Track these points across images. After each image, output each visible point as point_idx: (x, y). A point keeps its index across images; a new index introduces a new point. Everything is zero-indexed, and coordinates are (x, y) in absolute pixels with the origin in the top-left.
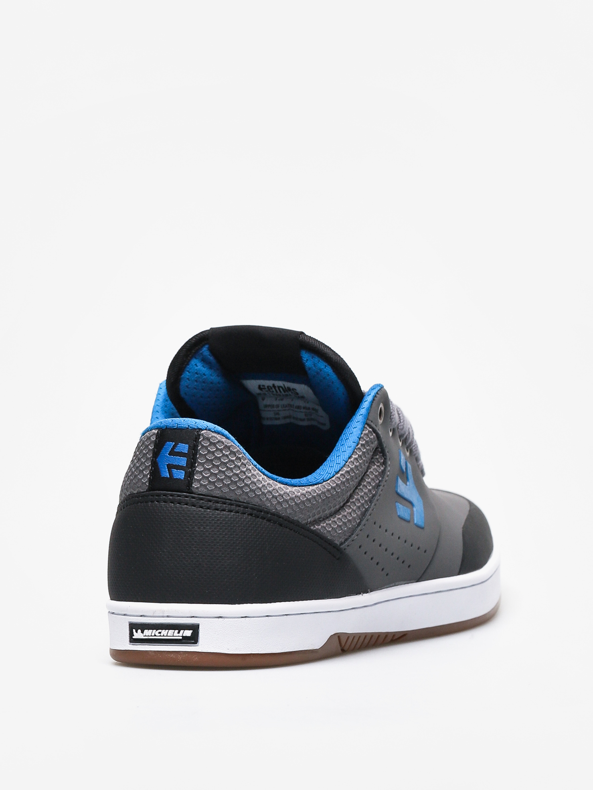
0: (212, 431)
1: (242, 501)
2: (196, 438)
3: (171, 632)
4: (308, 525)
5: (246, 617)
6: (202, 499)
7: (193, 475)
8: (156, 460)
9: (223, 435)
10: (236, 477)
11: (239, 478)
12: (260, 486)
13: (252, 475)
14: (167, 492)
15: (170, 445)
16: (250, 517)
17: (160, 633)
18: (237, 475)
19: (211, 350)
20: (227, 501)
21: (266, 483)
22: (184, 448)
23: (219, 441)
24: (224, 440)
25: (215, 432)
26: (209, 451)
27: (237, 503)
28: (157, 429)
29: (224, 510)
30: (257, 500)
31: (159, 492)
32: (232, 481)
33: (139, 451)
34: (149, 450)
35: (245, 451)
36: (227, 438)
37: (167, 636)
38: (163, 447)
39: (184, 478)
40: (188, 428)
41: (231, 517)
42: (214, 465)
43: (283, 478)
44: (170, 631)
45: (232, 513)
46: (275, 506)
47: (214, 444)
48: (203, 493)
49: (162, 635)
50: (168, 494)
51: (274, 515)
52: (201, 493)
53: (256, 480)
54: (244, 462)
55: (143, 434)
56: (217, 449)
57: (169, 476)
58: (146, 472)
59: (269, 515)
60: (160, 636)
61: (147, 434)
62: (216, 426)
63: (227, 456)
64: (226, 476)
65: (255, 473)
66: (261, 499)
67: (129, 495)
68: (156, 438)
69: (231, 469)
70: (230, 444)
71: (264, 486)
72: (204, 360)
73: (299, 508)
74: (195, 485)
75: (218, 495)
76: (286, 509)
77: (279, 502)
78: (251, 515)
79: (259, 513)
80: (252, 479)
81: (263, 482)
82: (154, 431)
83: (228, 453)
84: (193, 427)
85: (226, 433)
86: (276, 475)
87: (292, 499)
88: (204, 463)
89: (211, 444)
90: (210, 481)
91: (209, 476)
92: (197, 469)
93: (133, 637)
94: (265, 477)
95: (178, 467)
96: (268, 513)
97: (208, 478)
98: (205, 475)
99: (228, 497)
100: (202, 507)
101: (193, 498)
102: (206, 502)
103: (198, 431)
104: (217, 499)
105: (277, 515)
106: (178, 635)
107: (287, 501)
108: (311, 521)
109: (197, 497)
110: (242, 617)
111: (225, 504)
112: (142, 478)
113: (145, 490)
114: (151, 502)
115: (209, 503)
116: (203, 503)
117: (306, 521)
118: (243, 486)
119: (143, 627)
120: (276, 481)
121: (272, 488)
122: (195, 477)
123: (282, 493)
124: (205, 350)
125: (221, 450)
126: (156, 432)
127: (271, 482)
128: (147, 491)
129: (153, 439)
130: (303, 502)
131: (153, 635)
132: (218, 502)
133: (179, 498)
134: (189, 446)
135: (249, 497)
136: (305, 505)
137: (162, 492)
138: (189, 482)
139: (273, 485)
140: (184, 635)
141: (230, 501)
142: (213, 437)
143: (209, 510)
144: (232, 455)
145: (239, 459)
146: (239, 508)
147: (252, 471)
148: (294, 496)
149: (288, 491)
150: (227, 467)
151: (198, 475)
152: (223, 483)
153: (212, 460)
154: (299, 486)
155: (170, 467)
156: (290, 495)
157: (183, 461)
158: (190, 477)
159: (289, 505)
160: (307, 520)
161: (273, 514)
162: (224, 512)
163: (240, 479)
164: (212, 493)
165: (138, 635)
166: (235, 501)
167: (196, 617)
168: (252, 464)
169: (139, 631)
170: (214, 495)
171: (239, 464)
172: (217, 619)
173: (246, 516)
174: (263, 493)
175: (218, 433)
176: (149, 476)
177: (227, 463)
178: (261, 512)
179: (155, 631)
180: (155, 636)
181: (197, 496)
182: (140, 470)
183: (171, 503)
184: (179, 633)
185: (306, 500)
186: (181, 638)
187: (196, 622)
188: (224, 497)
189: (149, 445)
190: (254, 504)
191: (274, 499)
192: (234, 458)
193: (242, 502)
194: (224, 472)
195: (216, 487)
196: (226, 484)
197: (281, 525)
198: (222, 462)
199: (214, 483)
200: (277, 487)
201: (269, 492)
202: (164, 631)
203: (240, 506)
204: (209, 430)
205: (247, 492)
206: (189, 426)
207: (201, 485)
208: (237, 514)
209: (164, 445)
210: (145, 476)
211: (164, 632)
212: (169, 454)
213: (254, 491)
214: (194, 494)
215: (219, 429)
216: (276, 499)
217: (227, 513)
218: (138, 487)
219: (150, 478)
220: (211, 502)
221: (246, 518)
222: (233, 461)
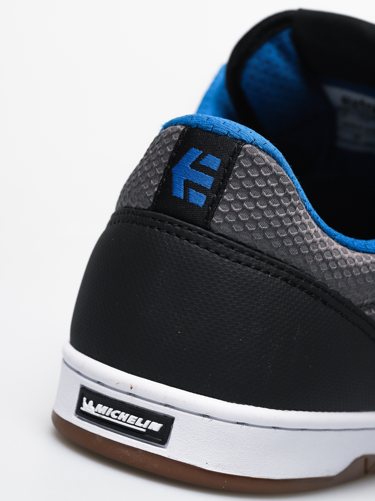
0: (259, 148)
1: (278, 257)
2: (234, 152)
3: (133, 418)
4: (362, 309)
5: (243, 424)
6: (221, 242)
7: (218, 204)
8: (171, 168)
9: (274, 157)
10: (278, 222)
11: (282, 224)
12: (309, 241)
13: (301, 224)
14: (174, 219)
15: (195, 153)
16: (283, 283)
17: (117, 415)
18: (280, 219)
19: (295, 38)
20: (257, 253)
21: (319, 239)
22: (213, 162)
23: (266, 165)
24: (274, 164)
25: (263, 150)
26: (248, 176)
27: (271, 259)
28: (184, 125)
29: (249, 265)
30: (301, 261)
31: (165, 216)
32: (270, 226)
33: (154, 149)
34: (166, 152)
35: (299, 187)
36: (279, 162)
37: (126, 422)
38: (185, 153)
39: (203, 206)
40: (227, 135)
41: (257, 278)
42: (250, 197)
43: (343, 236)
44: (132, 416)
45: (260, 273)
46: (323, 274)
47: (258, 168)
48: (224, 233)
49: (119, 418)
50: (176, 222)
51: (319, 287)
52: (222, 232)
53: (305, 231)
54: (294, 202)
55: (165, 127)
56: (261, 176)
57: (182, 197)
58: (155, 182)
59: (312, 286)
60: (117, 419)
61: (169, 129)
62: (268, 142)
63: (272, 188)
64: (264, 217)
65: (306, 221)
66: (305, 261)
67: (126, 207)
68: (179, 139)
69: (273, 209)
70: (281, 173)
71: (314, 242)
72: (282, 48)
73: (356, 283)
74: (217, 220)
75: (245, 242)
76: (337, 281)
77: (330, 270)
78: (286, 280)
79: (297, 279)
80: (300, 229)
81: (314, 236)
82: (179, 127)
83: (274, 185)
84: (235, 135)
85: (280, 155)
86: (335, 229)
87: (350, 269)
88: (237, 191)
89: (254, 166)
90: (238, 219)
91: (239, 212)
92: (225, 197)
93: (81, 408)
94: (319, 230)
95: (199, 188)
96: (311, 283)
97: (237, 213)
98: (234, 208)
99: (259, 248)
100: (218, 254)
101: (210, 237)
102: (226, 248)
103: (239, 144)
104: (243, 247)
105: (322, 288)
106: (141, 425)
107: (341, 270)
108: (367, 304)
109: (215, 237)
110: (238, 423)
111: (253, 256)
112: (147, 190)
113: (147, 208)
114: (150, 227)
115: (231, 250)
116: (222, 247)
117: (361, 302)
118: (284, 237)
119: (98, 399)
120: (333, 239)
121: (325, 248)
122: (220, 208)
123: (338, 257)
124: (285, 36)
125: (266, 179)
126: (182, 129)
127: (326, 238)
128: (148, 209)
129: (176, 138)
130: (363, 276)
131: (107, 414)
132: (243, 252)
133: (190, 231)
134: (222, 161)
135: (289, 254)
136: (365, 281)
137: (168, 217)
138: (209, 213)
139: (327, 244)
140: (149, 428)
141: (260, 254)
142: (258, 156)
143: (227, 260)
144: (280, 190)
145: (289, 197)
146: (272, 267)
147: (303, 218)
148: (353, 265)
149: (347, 256)
150: (268, 205)
151: (225, 206)
152: (257, 226)
153: (249, 190)
154: (364, 252)
155: (188, 185)
156: (348, 262)
157: (208, 181)
158: (212, 207)
159: (343, 277)
160: (364, 300)
161: (318, 285)
162: (249, 269)
163: (283, 226)
164: (238, 237)
165: (88, 407)
166: (268, 255)
167: (173, 407)
168: (306, 208)
169: (91, 402)
170: (240, 240)
171: (287, 204)
172: (202, 418)
173: (278, 280)
174: (311, 253)
175: (268, 153)
176: (156, 189)
177: (269, 198)
178: (302, 278)
179: (111, 409)
180: (110, 416)
181: (215, 235)
182: (147, 178)
183: (177, 236)
184: (143, 422)
185: (368, 273)
186: (144, 430)
187: (170, 415)
188: (253, 246)
189: (168, 145)
190: (295, 265)
191: (324, 265)
192: (281, 195)
193: (277, 259)
194: (262, 211)
195: (246, 229)
196: (260, 229)
197: (325, 303)
198: (263, 196)
199: (244, 222)
200: (333, 248)
201: (320, 252)
202: (123, 413)
203: (273, 265)
204: (256, 146)
205: (288, 247)
206: (229, 132)
207: (225, 221)
208: (267, 275)
209: (187, 151)
210: (151, 187)
211: (123, 416)
212: (191, 166)
213: (298, 247)
214: (213, 232)
215: (271, 147)
216: (328, 264)
217: (252, 271)
218: (139, 200)
219: (157, 192)
220: (233, 248)
221: (278, 284)
222: (279, 198)
